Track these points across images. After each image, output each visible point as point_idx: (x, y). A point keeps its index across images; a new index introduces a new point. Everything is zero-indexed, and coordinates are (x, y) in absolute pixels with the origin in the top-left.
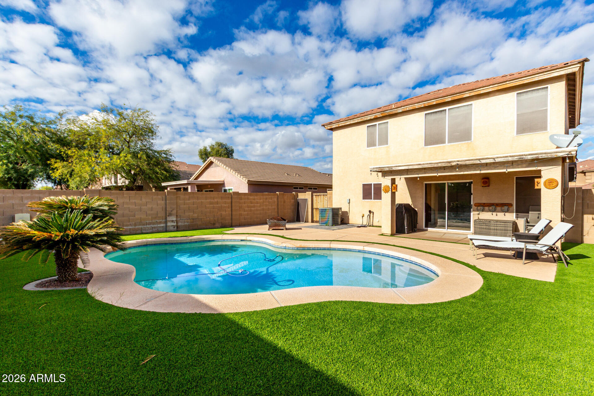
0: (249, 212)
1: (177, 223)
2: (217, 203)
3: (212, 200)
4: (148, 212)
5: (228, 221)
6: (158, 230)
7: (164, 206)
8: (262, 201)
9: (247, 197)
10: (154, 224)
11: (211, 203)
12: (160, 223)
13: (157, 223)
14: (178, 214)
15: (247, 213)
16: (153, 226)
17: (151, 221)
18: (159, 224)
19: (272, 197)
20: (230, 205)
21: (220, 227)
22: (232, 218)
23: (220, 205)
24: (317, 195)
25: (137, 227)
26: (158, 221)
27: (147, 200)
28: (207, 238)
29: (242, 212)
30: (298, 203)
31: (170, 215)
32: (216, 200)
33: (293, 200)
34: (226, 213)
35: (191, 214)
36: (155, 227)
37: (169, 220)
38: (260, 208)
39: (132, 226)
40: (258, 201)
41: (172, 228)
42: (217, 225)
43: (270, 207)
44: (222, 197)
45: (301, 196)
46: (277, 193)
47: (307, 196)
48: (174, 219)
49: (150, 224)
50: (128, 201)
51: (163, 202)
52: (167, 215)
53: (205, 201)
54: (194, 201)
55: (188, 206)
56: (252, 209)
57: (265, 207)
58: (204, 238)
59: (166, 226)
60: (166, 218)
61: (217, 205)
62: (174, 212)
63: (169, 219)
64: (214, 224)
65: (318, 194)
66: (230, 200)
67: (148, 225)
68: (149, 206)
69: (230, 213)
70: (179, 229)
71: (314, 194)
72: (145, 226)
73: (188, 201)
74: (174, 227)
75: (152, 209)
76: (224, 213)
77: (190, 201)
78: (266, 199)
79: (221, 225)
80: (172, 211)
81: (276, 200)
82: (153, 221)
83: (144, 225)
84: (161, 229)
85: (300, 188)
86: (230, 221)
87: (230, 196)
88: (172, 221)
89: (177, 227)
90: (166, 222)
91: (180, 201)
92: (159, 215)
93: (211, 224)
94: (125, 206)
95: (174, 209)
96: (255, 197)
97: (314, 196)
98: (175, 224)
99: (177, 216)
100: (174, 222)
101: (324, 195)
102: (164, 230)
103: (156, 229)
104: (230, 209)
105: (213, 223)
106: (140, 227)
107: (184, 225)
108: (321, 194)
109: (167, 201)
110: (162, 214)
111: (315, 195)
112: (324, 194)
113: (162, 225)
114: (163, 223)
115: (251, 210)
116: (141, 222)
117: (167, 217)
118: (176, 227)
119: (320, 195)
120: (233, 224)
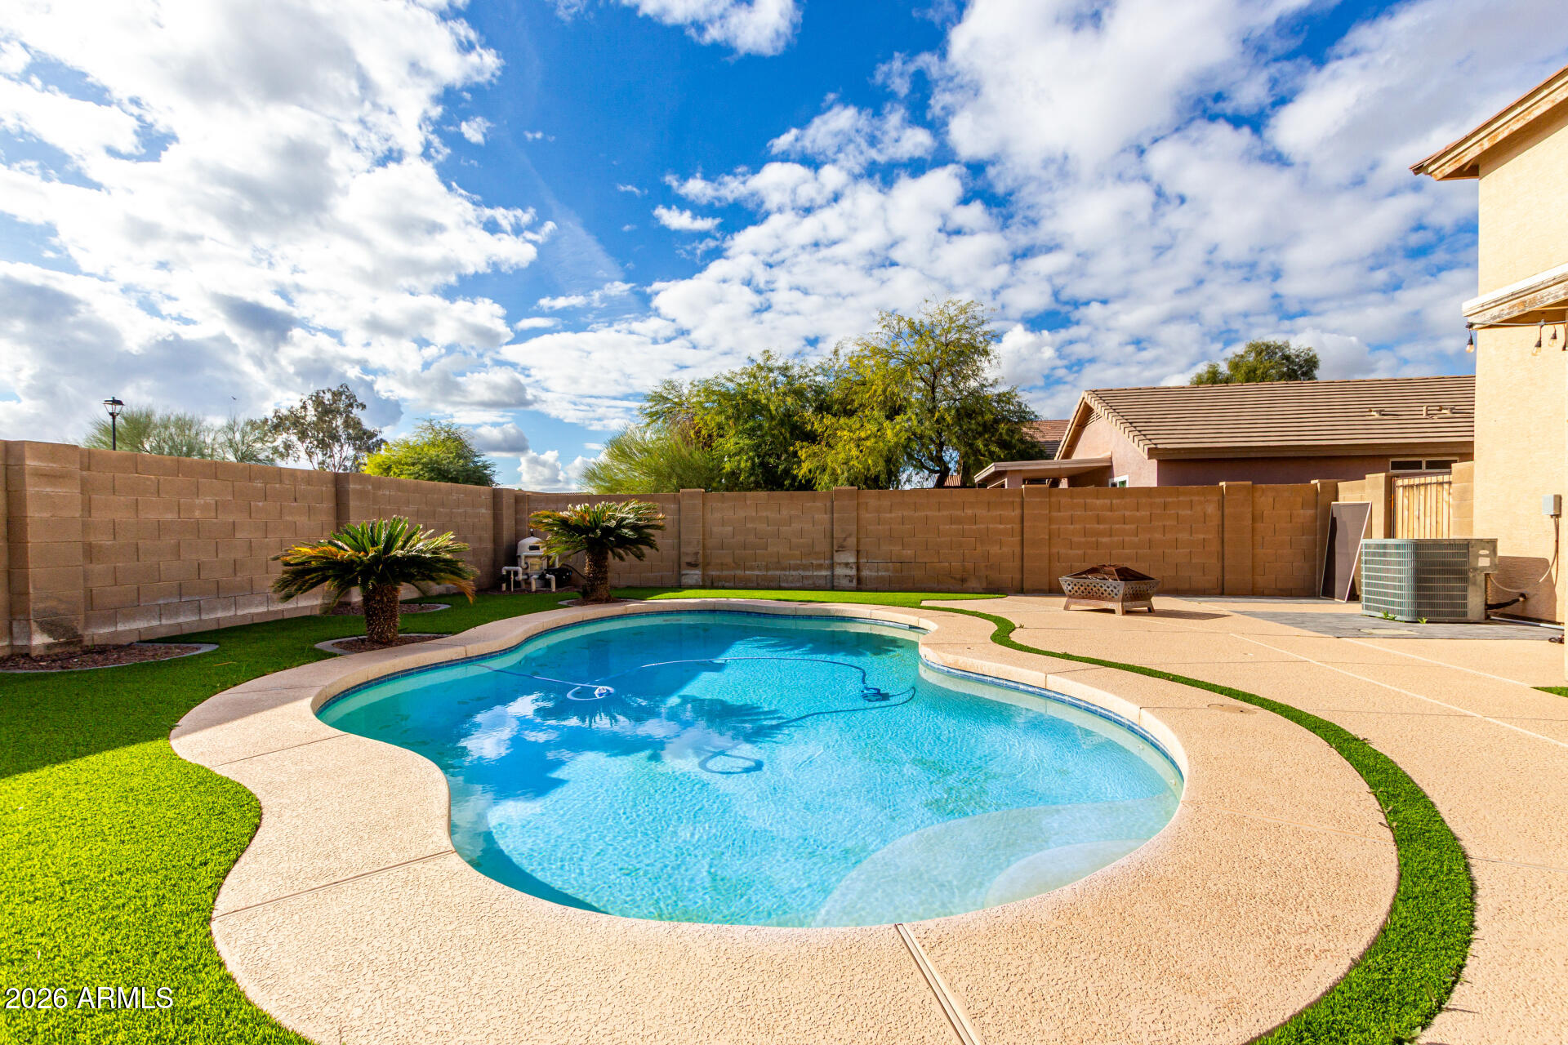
0: (1090, 552)
1: (858, 569)
2: (974, 520)
3: (959, 513)
4: (794, 540)
5: (1009, 575)
6: (814, 584)
7: (828, 526)
8: (1144, 513)
9: (1082, 501)
10: (805, 568)
11: (953, 520)
12: (820, 567)
13: (812, 567)
14: (861, 548)
15: (1080, 552)
16: (802, 573)
17: (799, 562)
18: (816, 570)
19: (1195, 498)
20: (1017, 527)
21: (981, 590)
22: (1023, 566)
23: (982, 526)
24: (1412, 486)
25: (770, 573)
26: (814, 562)
27: (793, 512)
28: (837, 610)
29: (1063, 551)
30: (1334, 520)
31: (842, 548)
32: (969, 512)
33: (1310, 512)
34: (1004, 550)
35: (896, 549)
36: (807, 577)
37: (839, 561)
38: (1136, 539)
39: (760, 570)
40: (1127, 513)
41: (845, 582)
42: (973, 584)
43: (1184, 536)
44: (989, 503)
45: (1350, 493)
46: (1313, 482)
47: (1368, 491)
48: (852, 560)
49: (796, 568)
50: (754, 514)
51: (827, 517)
52: (835, 548)
53: (937, 514)
54: (906, 513)
55: (887, 527)
56: (1105, 540)
57: (1158, 536)
58: (829, 610)
59: (833, 576)
60: (832, 558)
61: (974, 527)
62: (852, 541)
63: (841, 558)
64: (963, 580)
65: (1417, 481)
66: (1018, 512)
67: (794, 570)
68: (796, 526)
69: (1018, 550)
70: (863, 586)
71: (1399, 482)
72: (787, 573)
73: (888, 515)
74: (851, 581)
75: (801, 533)
76: (995, 550)
77: (893, 515)
78: (1165, 506)
79: (984, 585)
80: (845, 539)
81: (1212, 509)
82: (804, 562)
83: (784, 569)
84: (822, 582)
85: (1431, 465)
86: (1018, 576)
87: (1018, 500)
88: (847, 565)
89: (859, 580)
90: (832, 567)
91: (867, 515)
92: (817, 549)
93: (955, 578)
94: (748, 525)
95: (850, 535)
96: (1114, 501)
97: (1400, 492)
98: (853, 572)
99: (858, 552)
100: (851, 568)
101: (1442, 484)
102: (829, 585)
103: (811, 582)
104: (1017, 539)
105: (958, 576)
106: (778, 573)
107: (877, 577)
108: (1428, 479)
109: (835, 515)
110: (823, 546)
111: (1405, 487)
112: (1440, 479)
113: (824, 573)
114: (827, 569)
115: (1097, 545)
116: (779, 562)
117: (835, 554)
118: (855, 581)
119: (1426, 485)
120: (1026, 586)
